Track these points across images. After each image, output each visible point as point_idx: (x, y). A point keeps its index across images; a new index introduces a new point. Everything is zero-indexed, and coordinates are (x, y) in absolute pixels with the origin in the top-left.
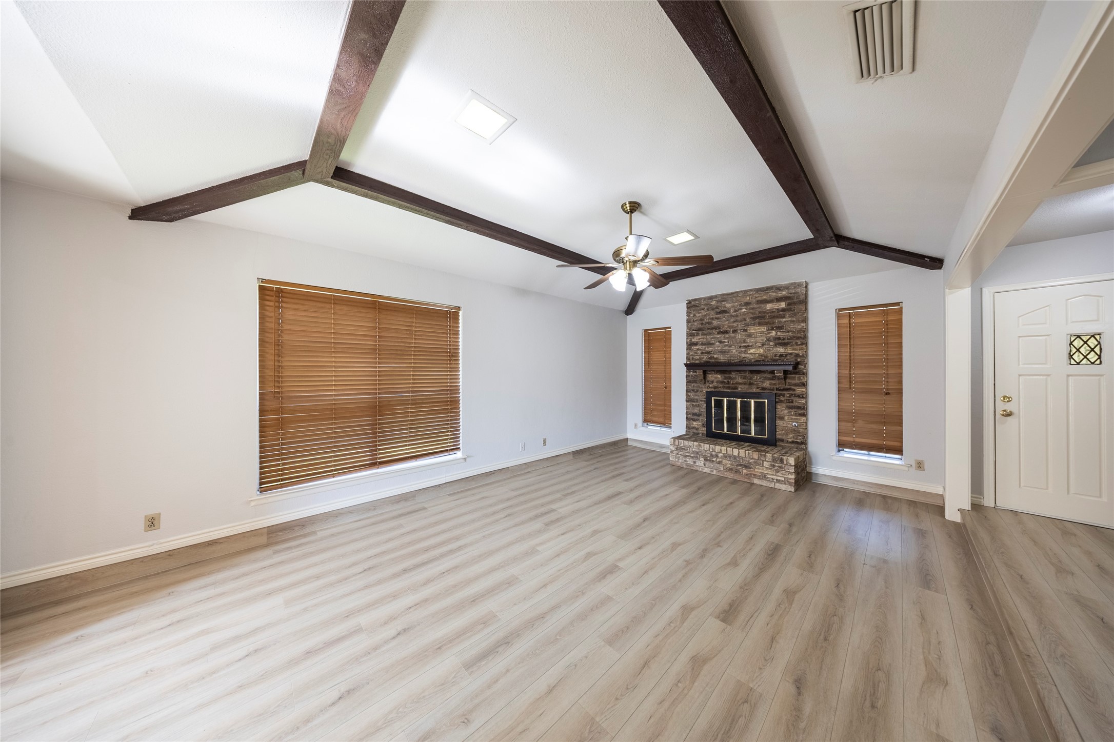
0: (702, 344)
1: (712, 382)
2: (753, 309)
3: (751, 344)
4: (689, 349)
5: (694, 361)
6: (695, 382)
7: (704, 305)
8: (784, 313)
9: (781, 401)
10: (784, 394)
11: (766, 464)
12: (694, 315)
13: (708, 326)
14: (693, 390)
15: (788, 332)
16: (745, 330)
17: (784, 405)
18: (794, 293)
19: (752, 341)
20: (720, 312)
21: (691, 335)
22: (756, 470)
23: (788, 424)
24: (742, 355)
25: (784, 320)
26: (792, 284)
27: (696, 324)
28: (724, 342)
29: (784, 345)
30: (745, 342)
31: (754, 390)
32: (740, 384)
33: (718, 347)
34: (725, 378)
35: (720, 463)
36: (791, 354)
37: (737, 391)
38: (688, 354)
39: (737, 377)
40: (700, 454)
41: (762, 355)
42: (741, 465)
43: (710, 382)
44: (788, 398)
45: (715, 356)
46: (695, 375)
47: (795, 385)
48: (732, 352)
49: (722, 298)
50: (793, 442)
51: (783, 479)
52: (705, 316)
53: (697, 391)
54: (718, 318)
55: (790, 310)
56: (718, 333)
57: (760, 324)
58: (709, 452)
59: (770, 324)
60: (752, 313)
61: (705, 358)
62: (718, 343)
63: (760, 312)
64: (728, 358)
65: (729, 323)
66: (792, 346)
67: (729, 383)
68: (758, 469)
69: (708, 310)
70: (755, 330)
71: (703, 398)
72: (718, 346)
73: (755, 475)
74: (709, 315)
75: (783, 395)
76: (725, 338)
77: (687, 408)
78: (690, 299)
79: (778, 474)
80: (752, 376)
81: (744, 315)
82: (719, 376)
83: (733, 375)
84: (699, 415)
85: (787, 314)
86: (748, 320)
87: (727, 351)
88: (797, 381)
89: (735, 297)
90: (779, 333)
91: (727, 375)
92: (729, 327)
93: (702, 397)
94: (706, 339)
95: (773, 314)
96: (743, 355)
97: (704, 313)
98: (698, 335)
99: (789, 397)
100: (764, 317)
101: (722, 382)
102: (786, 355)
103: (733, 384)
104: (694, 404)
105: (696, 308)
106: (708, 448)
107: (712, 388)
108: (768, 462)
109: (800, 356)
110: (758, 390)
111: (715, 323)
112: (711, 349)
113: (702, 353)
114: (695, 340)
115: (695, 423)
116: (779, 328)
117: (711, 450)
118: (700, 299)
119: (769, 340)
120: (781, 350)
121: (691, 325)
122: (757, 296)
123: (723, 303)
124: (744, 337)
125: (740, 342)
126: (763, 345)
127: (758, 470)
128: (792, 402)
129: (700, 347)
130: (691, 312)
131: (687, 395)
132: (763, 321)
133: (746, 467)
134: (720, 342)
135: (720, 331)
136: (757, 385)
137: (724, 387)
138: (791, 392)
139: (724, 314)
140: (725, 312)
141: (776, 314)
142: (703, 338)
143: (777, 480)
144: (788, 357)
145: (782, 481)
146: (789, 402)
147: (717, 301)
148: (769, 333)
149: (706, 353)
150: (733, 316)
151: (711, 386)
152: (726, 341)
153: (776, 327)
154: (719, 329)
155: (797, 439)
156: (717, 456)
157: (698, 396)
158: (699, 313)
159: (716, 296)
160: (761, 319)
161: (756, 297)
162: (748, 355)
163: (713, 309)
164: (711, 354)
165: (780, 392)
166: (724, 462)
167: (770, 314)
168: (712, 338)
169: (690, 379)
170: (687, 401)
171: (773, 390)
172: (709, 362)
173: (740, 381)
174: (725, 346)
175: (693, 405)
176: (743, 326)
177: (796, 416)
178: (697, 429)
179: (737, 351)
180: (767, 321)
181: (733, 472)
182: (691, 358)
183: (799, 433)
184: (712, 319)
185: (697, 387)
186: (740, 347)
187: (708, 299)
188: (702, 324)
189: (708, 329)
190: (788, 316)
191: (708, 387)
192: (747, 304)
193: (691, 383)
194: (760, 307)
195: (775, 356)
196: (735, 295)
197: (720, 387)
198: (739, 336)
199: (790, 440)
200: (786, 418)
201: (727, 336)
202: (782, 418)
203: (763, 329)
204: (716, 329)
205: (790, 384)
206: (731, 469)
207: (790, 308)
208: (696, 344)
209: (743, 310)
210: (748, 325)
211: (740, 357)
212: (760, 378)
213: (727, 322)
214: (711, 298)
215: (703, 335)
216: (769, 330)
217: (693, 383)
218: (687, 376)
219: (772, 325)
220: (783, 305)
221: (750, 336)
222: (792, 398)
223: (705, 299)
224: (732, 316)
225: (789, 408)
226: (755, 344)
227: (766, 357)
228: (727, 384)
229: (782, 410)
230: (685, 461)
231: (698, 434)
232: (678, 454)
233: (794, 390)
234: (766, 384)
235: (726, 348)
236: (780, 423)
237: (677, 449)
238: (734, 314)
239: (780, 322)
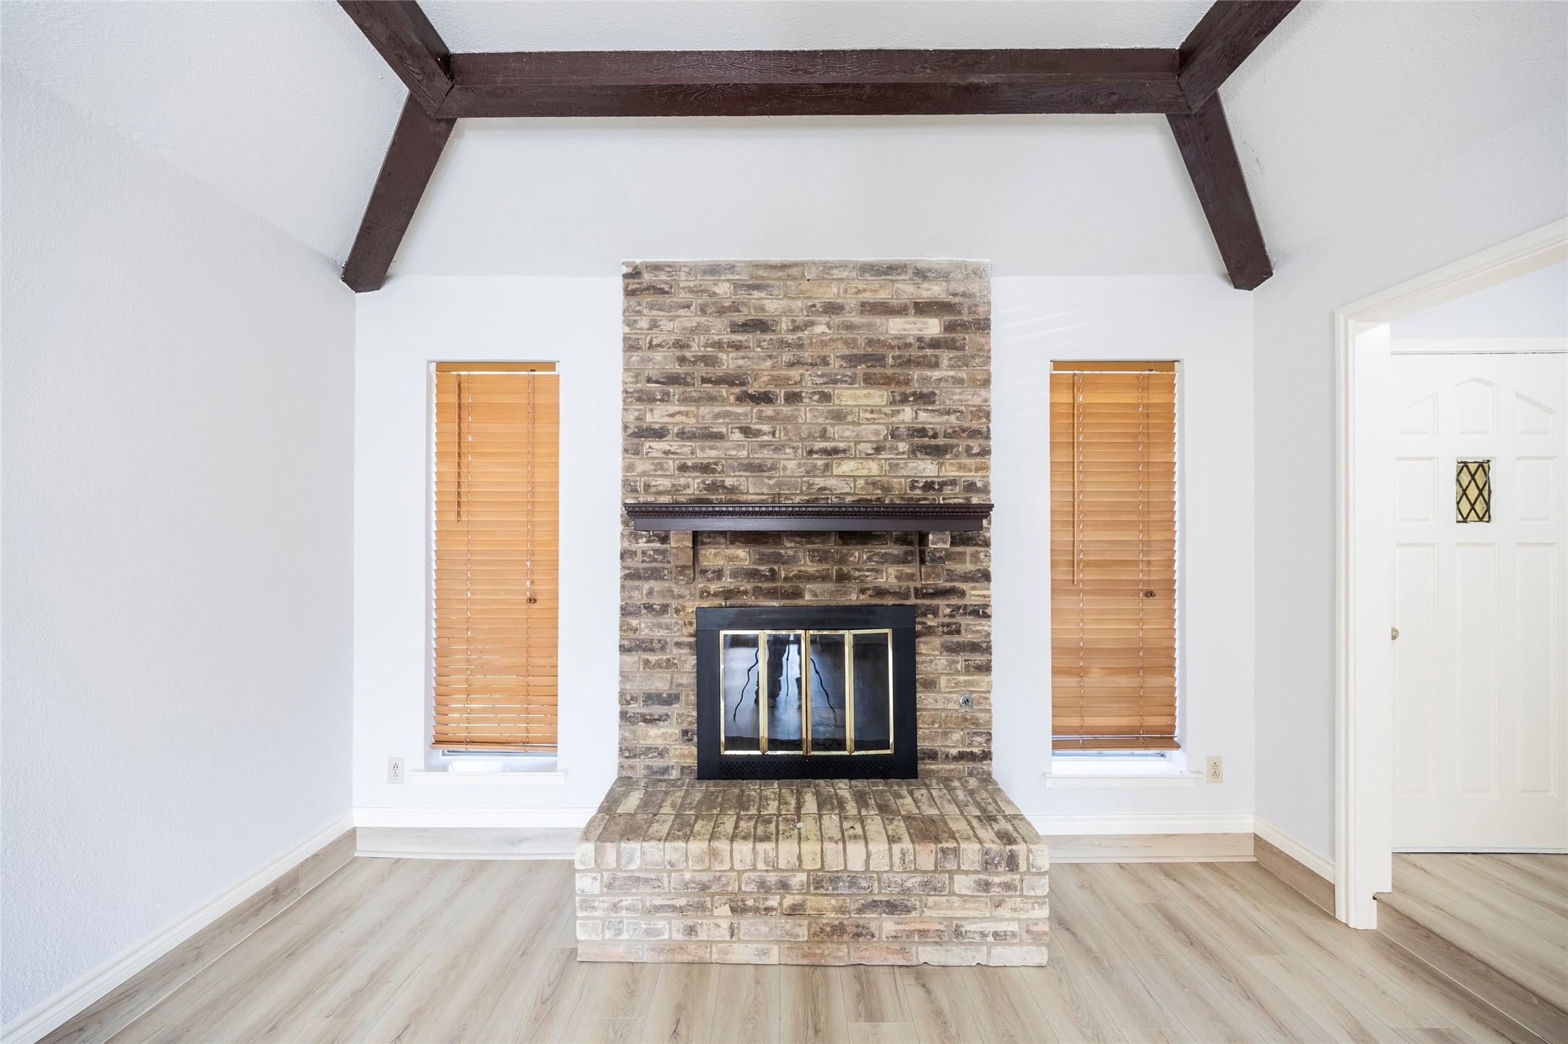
0: (682, 435)
1: (719, 574)
2: (850, 327)
3: (842, 445)
4: (632, 450)
5: (651, 499)
6: (656, 574)
7: (691, 290)
8: (937, 352)
9: (929, 631)
10: (937, 607)
12: (654, 325)
13: (701, 370)
14: (649, 607)
15: (948, 413)
16: (826, 397)
17: (937, 641)
18: (964, 295)
19: (847, 434)
20: (744, 325)
21: (639, 399)
22: (928, 913)
23: (949, 701)
24: (817, 480)
25: (936, 374)
26: (959, 266)
27: (658, 356)
28: (759, 433)
29: (937, 452)
30: (824, 436)
31: (854, 597)
32: (810, 578)
33: (740, 447)
34: (763, 559)
35: (795, 911)
36: (953, 482)
37: (799, 602)
38: (629, 468)
39: (800, 554)
40: (715, 888)
41: (874, 484)
42: (874, 905)
43: (710, 575)
44: (947, 620)
45: (729, 482)
46: (656, 551)
47: (967, 578)
48: (785, 468)
49: (752, 278)
50: (961, 757)
51: (1014, 927)
52: (694, 331)
53: (664, 609)
54: (737, 347)
55: (951, 345)
56: (740, 399)
57: (869, 381)
58: (753, 875)
59: (898, 383)
60: (846, 342)
61: (693, 485)
62: (738, 436)
63: (870, 342)
64: (770, 487)
65: (773, 367)
66: (957, 456)
67: (773, 575)
68: (937, 906)
69: (703, 310)
70: (856, 398)
71: (685, 634)
72: (736, 447)
73: (923, 933)
74: (707, 331)
75: (935, 611)
76: (761, 418)
77: (625, 676)
78: (638, 261)
79: (999, 912)
80: (845, 549)
81: (823, 344)
82: (741, 553)
83: (788, 548)
84: (672, 699)
85: (946, 356)
86: (835, 364)
87: (769, 463)
88: (969, 567)
89: (794, 279)
90: (923, 416)
91: (768, 550)
92: (776, 381)
93: (679, 629)
94: (696, 416)
95: (906, 353)
96: (820, 482)
97: (689, 319)
98: (666, 398)
99: (951, 616)
100: (879, 360)
101: (752, 574)
102: (942, 484)
103: (786, 579)
104: (653, 658)
105: (660, 299)
106: (749, 857)
107: (716, 595)
109: (978, 490)
110: (864, 599)
111: (729, 362)
112: (713, 453)
113: (683, 468)
114: (657, 416)
115: (651, 732)
116: (925, 399)
117: (761, 866)
118: (672, 268)
119: (894, 435)
120: (927, 468)
121: (642, 360)
122: (861, 286)
123: (756, 294)
124: (821, 420)
125: (810, 436)
126: (878, 450)
127: (934, 913)
128: (958, 632)
129: (674, 446)
130: (639, 312)
131: (625, 628)
132: (878, 370)
133: (891, 908)
134: (746, 431)
135: (745, 393)
136: (861, 579)
137: (757, 592)
138: (955, 601)
139: (758, 335)
140: (761, 326)
141: (914, 353)
142: (687, 414)
143: (996, 934)
144: (947, 490)
145: (1014, 934)
146: (951, 633)
147: (737, 285)
148: (894, 413)
149: (695, 468)
150: (789, 345)
151: (713, 587)
152: (766, 428)
153: (914, 394)
154: (743, 384)
155: (970, 745)
156: (784, 886)
157: (668, 627)
158: (672, 319)
159: (731, 268)
160: (871, 363)
161: (859, 292)
162: (833, 482)
163: (721, 311)
164: (714, 471)
165: (926, 602)
166: (813, 902)
167: (897, 353)
168: (717, 416)
169: (636, 563)
170: (624, 650)
171: (906, 596)
172: (709, 501)
173: (811, 567)
174: (763, 446)
175: (647, 662)
176: (819, 381)
177: (968, 673)
178: (662, 753)
179: (799, 465)
180: (889, 372)
181: (846, 938)
182: (640, 487)
183: (977, 725)
184: (718, 345)
185: (662, 594)
186: (811, 452)
187: (705, 273)
188: (682, 360)
189: (704, 380)
190: (945, 362)
191: (705, 594)
192: (832, 309)
193: (639, 578)
194: (869, 326)
195: (913, 487)
196: (794, 271)
197: (745, 592)
198: (809, 415)
199: (954, 752)
200: (943, 681)
201: (768, 410)
202: (931, 685)
203: (878, 397)
204: (732, 384)
205: (951, 576)
206: (838, 931)
207: (953, 340)
208: (659, 434)
209: (820, 329)
210: (835, 382)
211: (810, 485)
212: (869, 559)
213: (769, 363)
214: (714, 270)
215: (685, 400)
216: (893, 403)
217: (647, 579)
218: (624, 555)
219: (903, 389)
220: (933, 327)
221: (839, 416)
222: (959, 619)
223: (692, 269)
224: (783, 344)
225: (953, 649)
226: (857, 443)
227: (887, 489)
228: (768, 579)
229: (931, 658)
230: (648, 932)
231: (666, 770)
232: (615, 907)
233: (962, 594)
234: (889, 577)
235: (766, 453)
236: (925, 699)
237: (610, 886)
238: (790, 338)
239: (925, 380)
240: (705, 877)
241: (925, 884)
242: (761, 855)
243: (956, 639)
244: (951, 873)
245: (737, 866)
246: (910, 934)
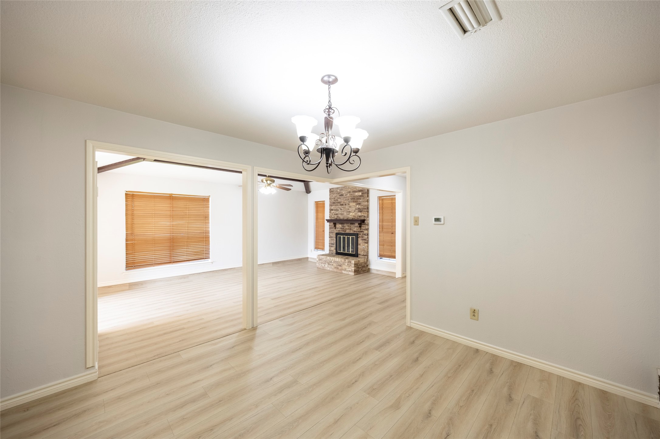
0: (335, 210)
2: (351, 194)
3: (350, 211)
4: (330, 212)
5: (331, 219)
6: (332, 228)
7: (335, 191)
9: (360, 237)
11: (346, 264)
12: (332, 196)
15: (362, 206)
16: (349, 204)
17: (361, 238)
18: (364, 189)
19: (351, 209)
21: (331, 206)
23: (362, 247)
25: (361, 200)
27: (332, 200)
28: (342, 209)
29: (361, 211)
30: (349, 210)
31: (351, 232)
32: (347, 229)
33: (340, 211)
34: (342, 226)
36: (363, 216)
37: (346, 232)
38: (330, 214)
43: (337, 228)
45: (339, 216)
46: (332, 225)
48: (344, 214)
50: (363, 255)
52: (336, 196)
53: (333, 233)
54: (340, 198)
57: (354, 202)
59: (357, 202)
60: (351, 197)
61: (335, 217)
62: (340, 210)
63: (353, 196)
64: (343, 217)
66: (364, 212)
69: (337, 194)
70: (352, 204)
71: (335, 236)
72: (340, 212)
73: (343, 269)
75: (360, 234)
76: (343, 208)
77: (330, 241)
78: (331, 188)
80: (351, 225)
81: (349, 197)
82: (340, 225)
83: (345, 225)
84: (334, 244)
85: (362, 198)
86: (350, 200)
88: (365, 228)
90: (359, 206)
92: (344, 202)
95: (357, 198)
96: (348, 216)
98: (333, 205)
101: (341, 228)
102: (361, 216)
103: (344, 229)
105: (333, 193)
109: (366, 217)
110: (353, 232)
111: (339, 200)
112: (337, 212)
113: (335, 214)
114: (332, 208)
115: (332, 248)
116: (359, 204)
118: (334, 189)
119: (356, 209)
120: (360, 214)
123: (342, 191)
125: (347, 210)
126: (354, 211)
128: (363, 237)
130: (331, 194)
131: (330, 235)
132: (354, 200)
133: (340, 266)
134: (341, 209)
135: (341, 204)
136: (352, 229)
137: (342, 231)
138: (363, 233)
140: (342, 195)
141: (358, 197)
142: (335, 207)
144: (362, 217)
147: (340, 190)
148: (356, 206)
156: (332, 262)
157: (333, 235)
158: (334, 195)
160: (355, 199)
161: (352, 190)
162: (349, 216)
163: (338, 193)
164: (337, 215)
166: (334, 264)
167: (356, 198)
168: (338, 207)
170: (329, 237)
171: (357, 232)
172: (337, 219)
173: (347, 228)
175: (332, 239)
176: (348, 202)
177: (364, 243)
178: (333, 251)
179: (346, 214)
182: (331, 217)
183: (366, 251)
184: (338, 198)
186: (347, 212)
188: (335, 200)
189: (337, 203)
191: (337, 231)
192: (350, 192)
194: (353, 194)
195: (357, 217)
196: (345, 187)
197: (340, 231)
198: (347, 207)
199: (362, 254)
200: (361, 244)
201: (343, 206)
202: (360, 245)
203: (354, 204)
204: (339, 203)
205: (362, 229)
207: (363, 195)
209: (348, 195)
210: (350, 202)
213: (343, 200)
214: (338, 188)
216: (356, 205)
218: (329, 226)
220: (360, 194)
221: (350, 207)
222: (363, 235)
225: (363, 240)
226: (352, 211)
227: (355, 217)
229: (360, 241)
231: (333, 253)
233: (364, 232)
234: (355, 229)
235: (343, 212)
236: (359, 246)
238: (345, 196)
239: (360, 201)
243: (363, 238)
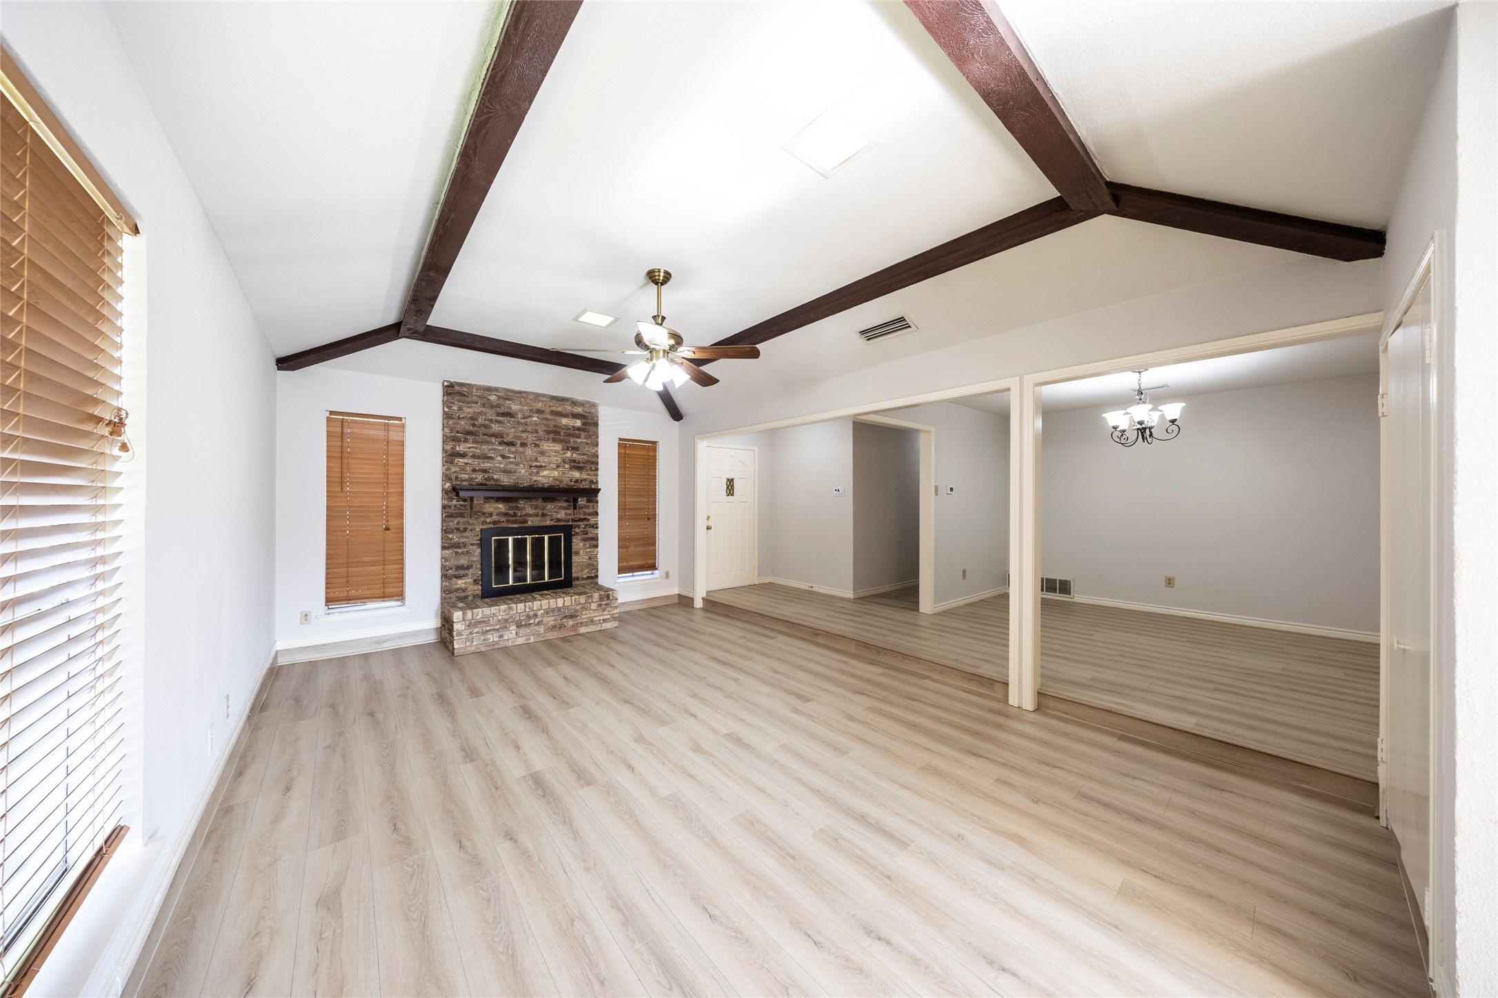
0: (474, 457)
1: (491, 515)
2: (546, 419)
3: (544, 464)
4: (448, 462)
5: (458, 483)
6: (461, 515)
7: (478, 396)
8: (580, 432)
9: (577, 534)
10: (580, 525)
11: (594, 606)
12: (460, 409)
14: (458, 529)
15: (584, 455)
16: (537, 445)
17: (579, 537)
18: (589, 413)
19: (546, 460)
20: (502, 414)
21: (453, 440)
22: (583, 617)
23: (583, 558)
24: (534, 477)
25: (580, 440)
26: (587, 402)
27: (462, 422)
28: (509, 458)
29: (580, 469)
30: (536, 460)
31: (548, 522)
32: (531, 515)
34: (510, 508)
35: (539, 623)
36: (585, 480)
37: (526, 525)
38: (446, 470)
39: (527, 506)
40: (510, 620)
41: (556, 480)
42: (566, 617)
43: (487, 515)
44: (583, 530)
45: (495, 477)
46: (461, 505)
47: (590, 514)
48: (520, 472)
49: (506, 395)
50: (588, 578)
51: (609, 616)
52: (479, 413)
53: (465, 530)
54: (499, 422)
55: (585, 430)
56: (501, 443)
57: (554, 441)
58: (525, 614)
59: (565, 442)
60: (545, 425)
61: (479, 478)
62: (499, 458)
63: (555, 426)
64: (514, 480)
65: (515, 432)
66: (587, 470)
67: (515, 515)
68: (586, 614)
69: (484, 405)
70: (549, 447)
71: (476, 540)
72: (499, 463)
73: (581, 623)
74: (486, 414)
75: (579, 527)
76: (510, 452)
77: (444, 559)
78: (452, 381)
79: (604, 613)
80: (545, 504)
81: (536, 425)
82: (501, 506)
83: (521, 503)
84: (469, 567)
85: (583, 434)
86: (541, 433)
87: (513, 470)
88: (591, 510)
89: (524, 398)
90: (574, 455)
91: (513, 505)
92: (515, 437)
93: (472, 538)
94: (480, 449)
95: (568, 431)
96: (535, 478)
97: (477, 408)
98: (466, 441)
99: (585, 528)
100: (559, 433)
101: (506, 514)
102: (582, 481)
103: (520, 516)
104: (460, 551)
105: (463, 398)
106: (523, 608)
107: (490, 523)
108: (595, 602)
109: (594, 483)
110: (552, 523)
111: (495, 428)
112: (488, 465)
113: (474, 470)
114: (461, 448)
115: (460, 582)
116: (575, 449)
117: (527, 610)
118: (469, 386)
119: (564, 461)
120: (576, 475)
121: (454, 423)
122: (551, 405)
123: (508, 402)
124: (535, 454)
125: (531, 460)
126: (558, 467)
127: (585, 616)
128: (587, 534)
129: (470, 461)
130: (453, 403)
131: (444, 538)
132: (558, 437)
133: (571, 617)
134: (503, 457)
135: (503, 441)
136: (551, 516)
137: (508, 521)
138: (586, 523)
139: (509, 418)
140: (510, 415)
141: (572, 432)
142: (476, 448)
143: (603, 620)
144: (583, 483)
145: (608, 619)
146: (584, 534)
147: (499, 397)
148: (564, 454)
149: (480, 470)
150: (522, 424)
151: (488, 520)
152: (511, 456)
153: (571, 447)
154: (501, 437)
155: (591, 573)
156: (536, 615)
157: (467, 537)
158: (469, 407)
159: (497, 389)
160: (555, 434)
161: (550, 406)
162: (540, 478)
163: (492, 407)
164: (489, 472)
165: (576, 523)
166: (545, 619)
167: (565, 431)
168: (490, 450)
169: (452, 510)
170: (443, 548)
171: (568, 521)
172: (486, 485)
173: (531, 511)
174: (511, 463)
175: (457, 553)
176: (534, 439)
177: (590, 548)
178: (464, 590)
179: (526, 471)
180: (562, 438)
181: (556, 629)
182: (453, 478)
183: (593, 566)
184: (491, 421)
185: (464, 523)
186: (531, 467)
187: (484, 390)
188: (474, 425)
189: (484, 435)
190: (583, 436)
191: (484, 523)
192: (540, 412)
193: (453, 517)
194: (554, 420)
195: (571, 481)
196: (524, 395)
197: (503, 522)
198: (529, 452)
199: (585, 576)
200: (581, 552)
201: (513, 449)
202: (577, 553)
203: (558, 447)
204: (497, 437)
205: (585, 514)
206: (554, 627)
207: (586, 429)
208: (463, 455)
209: (535, 419)
210: (541, 440)
211: (531, 479)
212: (554, 508)
213: (513, 430)
214: (489, 389)
215: (474, 442)
216: (563, 449)
217: (456, 517)
218: (444, 507)
219: (567, 445)
220: (578, 423)
221: (542, 453)
222: (587, 529)
223: (479, 388)
224: (519, 423)
225: (585, 540)
226: (549, 464)
227: (561, 482)
228: (512, 516)
229: (577, 543)
230: (484, 640)
231: (466, 597)
232: (471, 633)
233: (588, 520)
234: (562, 515)
235: (512, 466)
236: (575, 559)
237: (469, 626)
238: (523, 421)
239: (576, 442)
240: (507, 617)
241: (582, 608)
242: (528, 606)
243: (586, 536)
244: (590, 603)
245: (519, 611)
246: (577, 624)
